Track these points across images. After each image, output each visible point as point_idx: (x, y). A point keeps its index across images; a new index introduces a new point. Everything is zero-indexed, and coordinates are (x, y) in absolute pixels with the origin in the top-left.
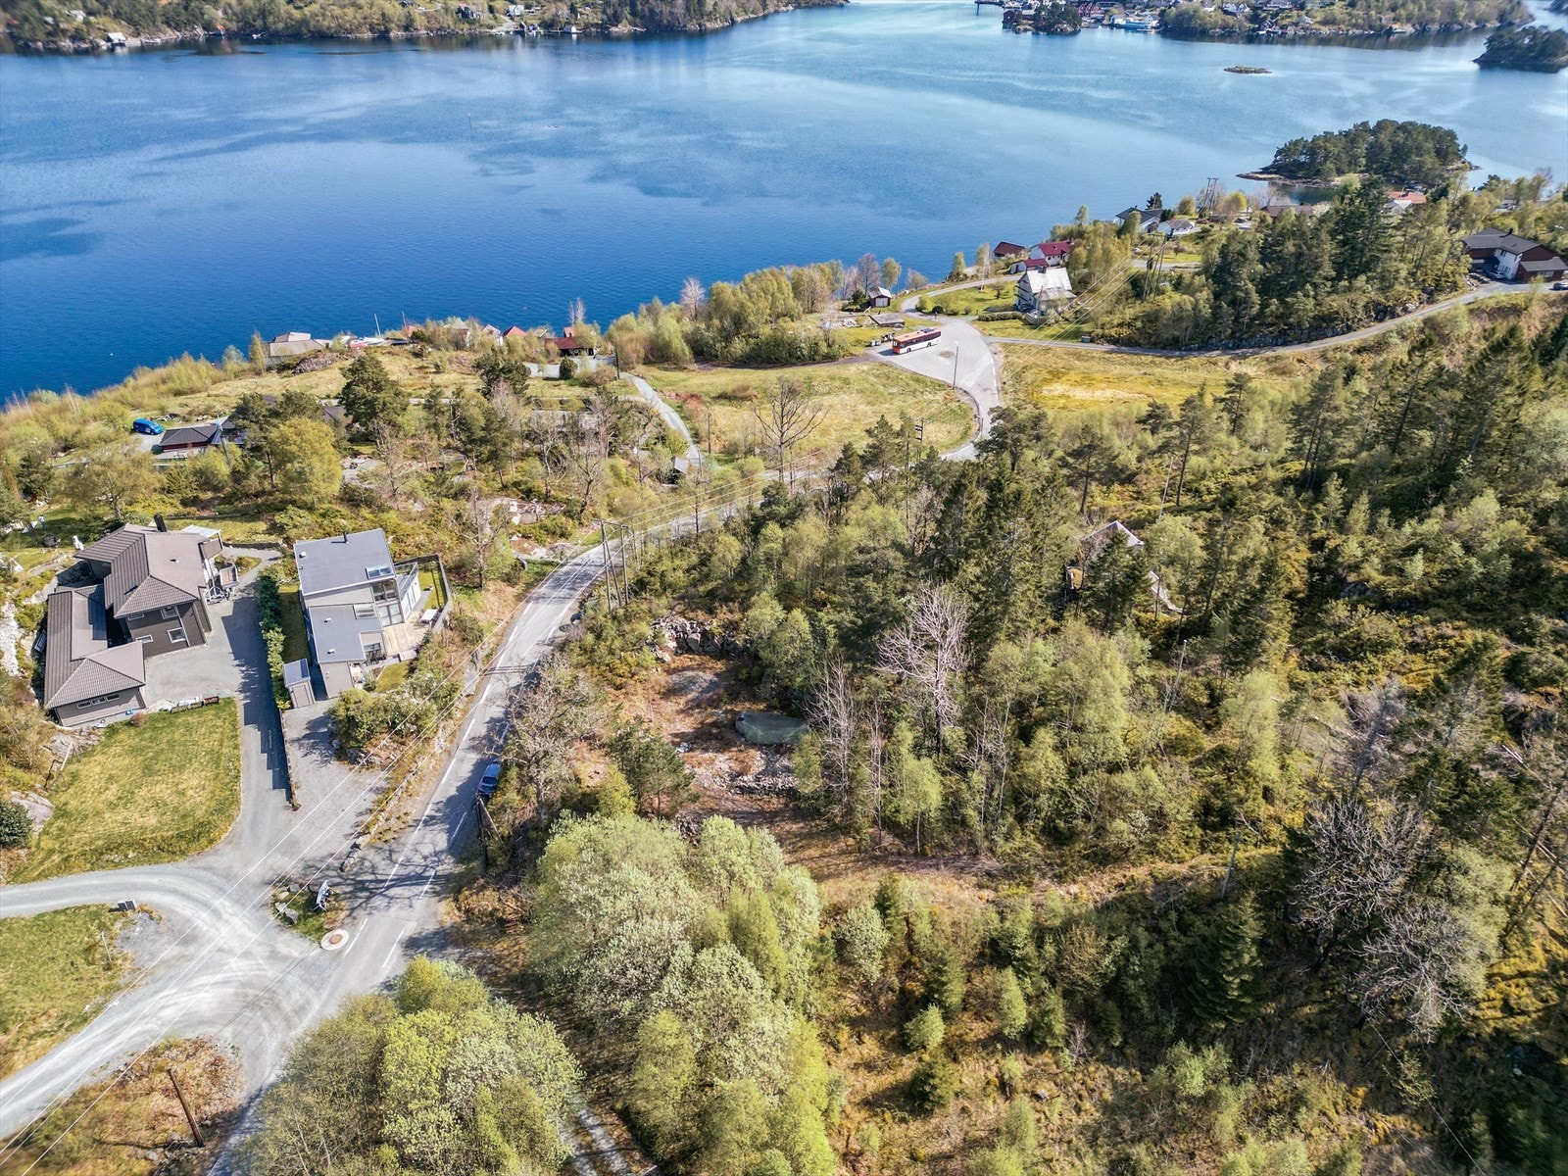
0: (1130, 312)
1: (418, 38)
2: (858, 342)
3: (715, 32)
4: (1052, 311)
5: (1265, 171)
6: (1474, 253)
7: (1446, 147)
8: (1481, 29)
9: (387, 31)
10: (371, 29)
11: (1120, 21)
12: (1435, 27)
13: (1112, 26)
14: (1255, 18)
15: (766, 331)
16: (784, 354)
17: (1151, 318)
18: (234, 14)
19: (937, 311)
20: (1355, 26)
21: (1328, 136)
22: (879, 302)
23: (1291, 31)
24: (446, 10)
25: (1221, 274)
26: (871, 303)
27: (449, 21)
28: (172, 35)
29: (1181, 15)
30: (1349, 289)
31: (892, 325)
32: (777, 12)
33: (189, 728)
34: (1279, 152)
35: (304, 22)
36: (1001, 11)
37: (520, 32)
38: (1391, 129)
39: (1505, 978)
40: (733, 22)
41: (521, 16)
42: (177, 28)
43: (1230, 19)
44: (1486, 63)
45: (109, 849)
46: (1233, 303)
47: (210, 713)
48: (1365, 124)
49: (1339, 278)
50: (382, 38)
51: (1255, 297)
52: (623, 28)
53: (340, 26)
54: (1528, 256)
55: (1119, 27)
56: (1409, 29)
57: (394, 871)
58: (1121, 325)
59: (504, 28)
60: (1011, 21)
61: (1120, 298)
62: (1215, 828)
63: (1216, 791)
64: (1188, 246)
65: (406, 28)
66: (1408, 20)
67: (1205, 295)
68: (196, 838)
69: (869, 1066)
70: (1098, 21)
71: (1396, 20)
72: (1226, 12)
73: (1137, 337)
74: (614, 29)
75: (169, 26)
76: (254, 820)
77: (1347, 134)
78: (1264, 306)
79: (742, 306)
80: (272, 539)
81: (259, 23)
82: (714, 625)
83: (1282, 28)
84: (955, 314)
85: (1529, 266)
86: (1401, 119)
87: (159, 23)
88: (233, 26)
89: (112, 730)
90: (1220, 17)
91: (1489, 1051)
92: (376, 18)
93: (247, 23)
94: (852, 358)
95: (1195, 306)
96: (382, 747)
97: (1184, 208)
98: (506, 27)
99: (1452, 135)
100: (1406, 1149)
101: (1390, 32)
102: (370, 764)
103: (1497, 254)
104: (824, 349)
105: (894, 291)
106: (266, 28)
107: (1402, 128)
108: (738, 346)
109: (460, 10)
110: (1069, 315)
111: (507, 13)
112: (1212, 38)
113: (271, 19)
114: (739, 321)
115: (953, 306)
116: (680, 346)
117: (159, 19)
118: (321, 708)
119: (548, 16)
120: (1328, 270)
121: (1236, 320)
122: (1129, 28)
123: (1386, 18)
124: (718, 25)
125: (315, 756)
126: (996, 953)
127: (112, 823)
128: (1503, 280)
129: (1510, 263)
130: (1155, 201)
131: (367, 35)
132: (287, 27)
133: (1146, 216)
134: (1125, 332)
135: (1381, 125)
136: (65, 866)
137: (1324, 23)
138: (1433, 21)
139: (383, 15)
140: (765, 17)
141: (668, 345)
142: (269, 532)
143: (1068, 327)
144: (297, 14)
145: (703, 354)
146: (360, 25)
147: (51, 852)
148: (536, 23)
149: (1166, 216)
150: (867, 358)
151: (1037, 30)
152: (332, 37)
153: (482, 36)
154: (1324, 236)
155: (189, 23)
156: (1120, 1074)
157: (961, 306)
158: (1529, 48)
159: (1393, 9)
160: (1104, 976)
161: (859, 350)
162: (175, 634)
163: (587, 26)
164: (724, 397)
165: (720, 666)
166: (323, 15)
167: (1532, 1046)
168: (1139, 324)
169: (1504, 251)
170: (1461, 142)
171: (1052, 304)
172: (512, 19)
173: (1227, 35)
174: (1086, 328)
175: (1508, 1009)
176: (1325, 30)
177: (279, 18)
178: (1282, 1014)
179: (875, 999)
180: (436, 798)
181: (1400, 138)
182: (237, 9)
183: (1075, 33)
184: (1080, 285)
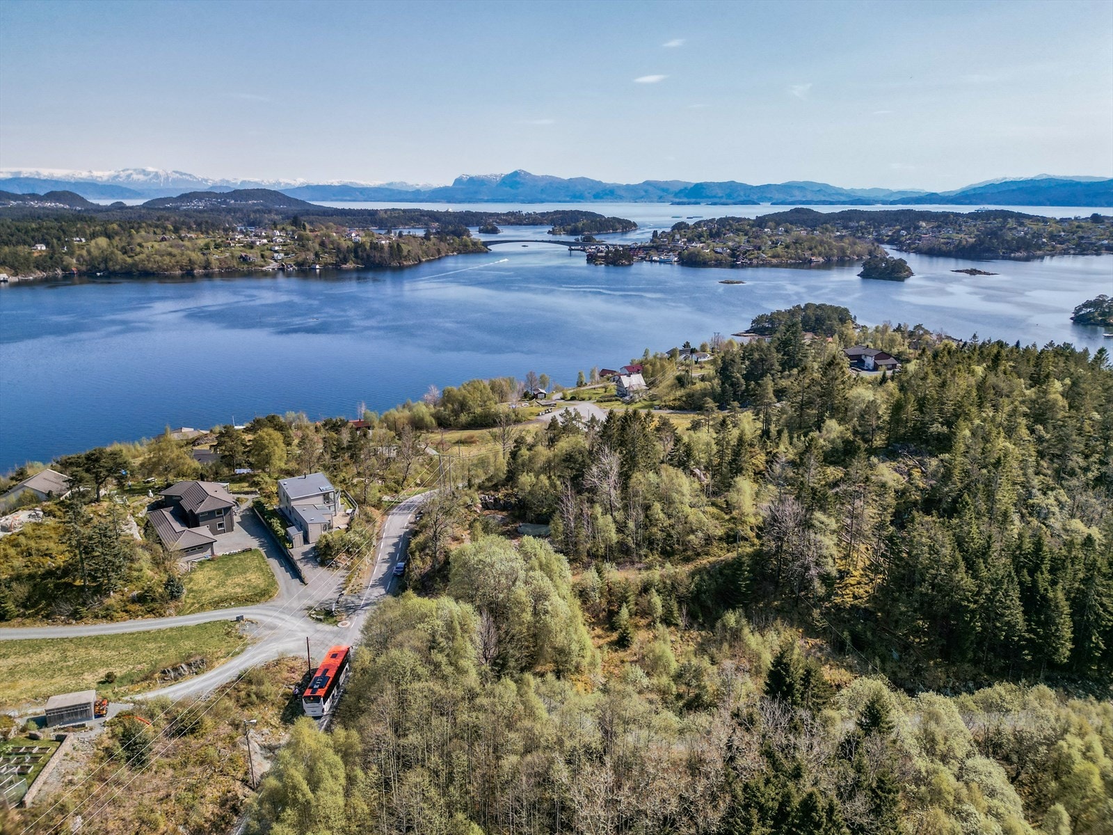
0: (679, 393)
1: (213, 273)
2: (532, 414)
3: (409, 267)
4: (637, 396)
5: (747, 332)
6: (851, 357)
7: (843, 316)
8: (860, 259)
9: (192, 270)
10: (181, 269)
11: (655, 258)
12: (835, 259)
13: (652, 261)
14: (733, 255)
15: (478, 410)
16: (491, 421)
17: (690, 396)
18: (85, 260)
19: (573, 399)
20: (791, 258)
21: (779, 312)
22: (539, 396)
23: (755, 261)
24: (233, 256)
25: (724, 371)
26: (535, 397)
27: (235, 263)
28: (40, 274)
29: (690, 254)
30: (790, 376)
31: (550, 405)
32: (447, 256)
33: (240, 560)
34: (753, 322)
35: (135, 264)
36: (585, 254)
37: (282, 269)
38: (813, 308)
39: (852, 585)
40: (420, 261)
41: (282, 260)
42: (43, 271)
43: (719, 256)
44: (863, 276)
45: (222, 601)
46: (732, 385)
47: (249, 555)
48: (798, 306)
49: (784, 370)
50: (188, 274)
51: (742, 381)
52: (350, 265)
53: (159, 267)
54: (878, 357)
55: (655, 261)
56: (821, 260)
57: (363, 603)
58: (674, 400)
59: (271, 266)
60: (591, 259)
61: (672, 387)
62: (732, 543)
63: (731, 529)
64: (707, 366)
65: (205, 268)
66: (820, 255)
67: (716, 381)
68: (264, 595)
69: (599, 637)
70: (643, 259)
71: (813, 255)
72: (716, 252)
73: (683, 405)
74: (344, 266)
75: (38, 269)
76: (287, 589)
77: (789, 311)
78: (748, 385)
79: (464, 397)
80: (253, 489)
81: (102, 266)
82: (500, 495)
83: (750, 260)
84: (583, 400)
85: (879, 362)
86: (818, 303)
87: (31, 267)
88: (84, 268)
89: (201, 563)
90: (713, 255)
91: (850, 614)
92: (185, 262)
93: (94, 266)
94: (530, 421)
95: (712, 388)
96: (343, 560)
97: (703, 348)
98: (272, 266)
99: (846, 310)
100: (821, 649)
101: (811, 261)
102: (338, 567)
103: (863, 357)
104: (513, 416)
105: (548, 390)
106: (107, 269)
107: (820, 307)
108: (464, 418)
109: (241, 257)
110: (647, 398)
111: (273, 258)
112: (710, 266)
113: (111, 263)
114: (463, 406)
115: (581, 396)
116: (429, 419)
117: (32, 265)
118: (307, 547)
119: (300, 259)
120: (777, 367)
121: (734, 393)
122: (661, 262)
123: (807, 254)
124: (411, 263)
125: (309, 565)
126: (646, 589)
127: (220, 592)
128: (868, 370)
129: (870, 361)
130: (687, 345)
131: (178, 272)
132: (122, 268)
133: (682, 352)
134: (677, 403)
135: (807, 306)
136: (202, 608)
137: (773, 257)
138: (833, 255)
139: (190, 260)
140: (439, 258)
141: (422, 419)
142: (250, 486)
143: (646, 403)
144: (129, 260)
145: (443, 424)
146: (174, 266)
147: (193, 604)
148: (292, 263)
149: (693, 351)
150: (538, 421)
151: (607, 264)
152: (153, 274)
153: (256, 272)
154: (773, 350)
155: (53, 267)
156: (703, 633)
157: (586, 396)
158: (885, 268)
159: (811, 250)
160: (692, 593)
161: (533, 418)
162: (220, 525)
163: (326, 264)
164: (460, 442)
165: (505, 513)
166: (148, 261)
167: (866, 609)
168: (684, 399)
169: (866, 356)
170: (852, 314)
171: (637, 392)
172: (276, 261)
173: (719, 264)
174: (656, 403)
175: (855, 597)
176: (774, 261)
177: (116, 262)
178: (766, 606)
179: (597, 615)
180: (373, 578)
181: (819, 312)
182: (87, 258)
183: (630, 265)
184: (651, 385)
